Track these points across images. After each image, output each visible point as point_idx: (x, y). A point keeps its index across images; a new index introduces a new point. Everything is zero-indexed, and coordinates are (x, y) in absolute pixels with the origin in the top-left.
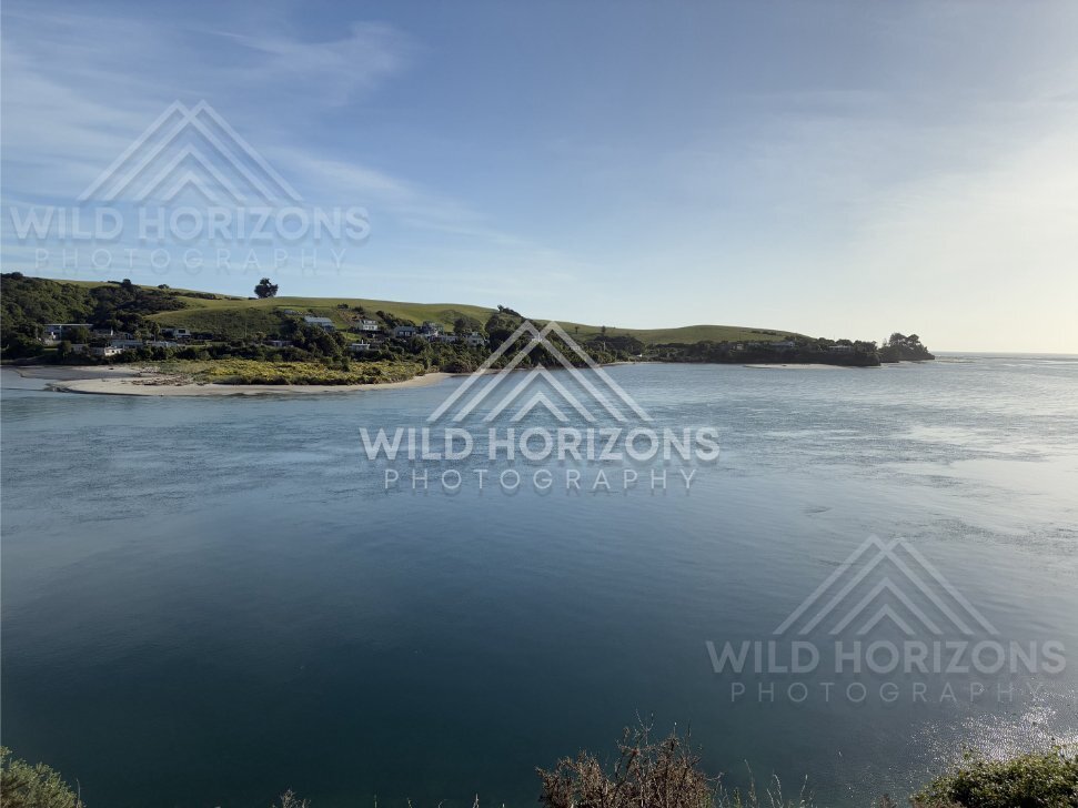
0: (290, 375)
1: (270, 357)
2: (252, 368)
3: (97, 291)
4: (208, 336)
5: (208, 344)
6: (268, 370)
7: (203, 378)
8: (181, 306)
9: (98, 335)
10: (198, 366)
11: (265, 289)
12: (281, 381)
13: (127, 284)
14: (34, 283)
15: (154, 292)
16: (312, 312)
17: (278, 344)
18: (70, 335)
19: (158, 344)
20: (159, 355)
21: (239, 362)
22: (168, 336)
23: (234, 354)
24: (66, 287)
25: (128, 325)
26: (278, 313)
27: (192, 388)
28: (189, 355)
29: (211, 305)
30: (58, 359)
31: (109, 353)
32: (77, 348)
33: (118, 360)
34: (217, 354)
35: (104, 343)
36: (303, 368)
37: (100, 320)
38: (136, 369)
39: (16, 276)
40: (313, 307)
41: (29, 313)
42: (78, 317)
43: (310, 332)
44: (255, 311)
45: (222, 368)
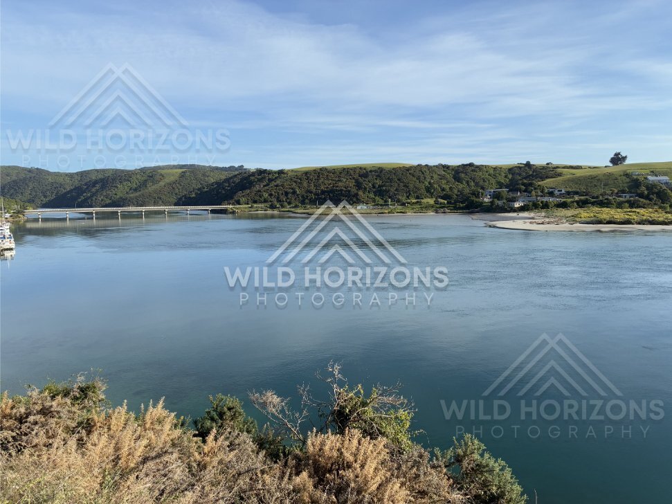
0: (634, 217)
1: (620, 206)
2: (606, 213)
3: (511, 170)
4: (576, 193)
5: (577, 198)
6: (619, 214)
7: (573, 219)
8: (560, 175)
9: (511, 195)
10: (569, 212)
11: (617, 159)
12: (628, 222)
13: (528, 165)
14: (480, 168)
15: (543, 168)
16: (654, 173)
17: (627, 197)
18: (497, 196)
19: (545, 199)
20: (545, 206)
21: (596, 209)
22: (551, 194)
23: (593, 204)
24: (495, 169)
25: (527, 189)
26: (627, 175)
27: (566, 226)
28: (564, 205)
29: (578, 173)
30: (491, 209)
31: (517, 205)
32: (500, 203)
33: (522, 209)
34: (582, 204)
35: (514, 200)
36: (645, 213)
37: (513, 187)
38: (532, 215)
39: (471, 165)
40: (654, 170)
41: (477, 184)
42: (501, 185)
43: (651, 187)
44: (610, 175)
45: (585, 214)
